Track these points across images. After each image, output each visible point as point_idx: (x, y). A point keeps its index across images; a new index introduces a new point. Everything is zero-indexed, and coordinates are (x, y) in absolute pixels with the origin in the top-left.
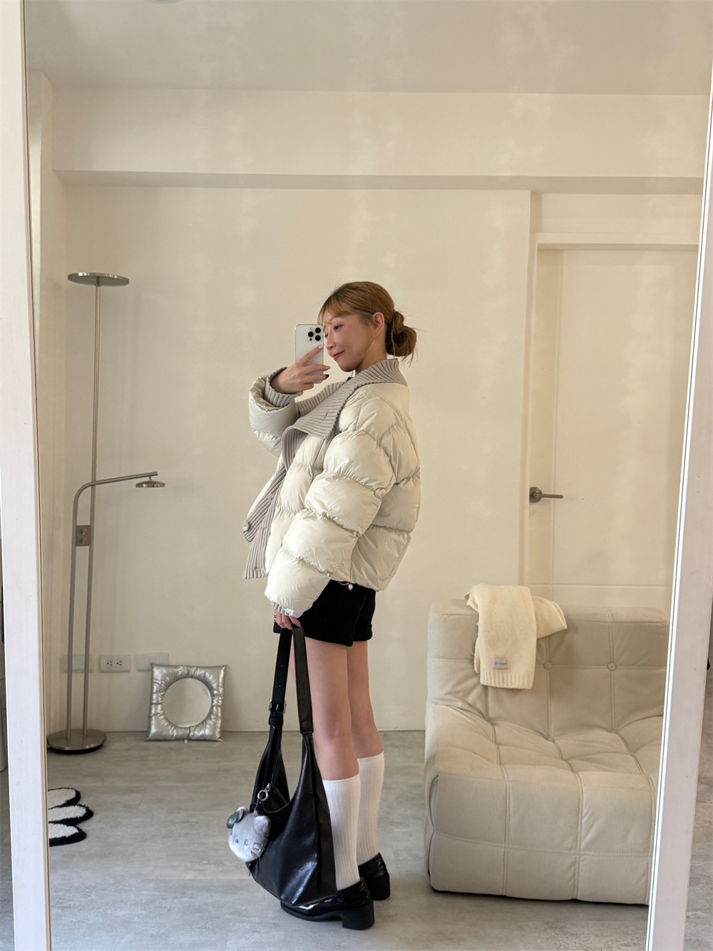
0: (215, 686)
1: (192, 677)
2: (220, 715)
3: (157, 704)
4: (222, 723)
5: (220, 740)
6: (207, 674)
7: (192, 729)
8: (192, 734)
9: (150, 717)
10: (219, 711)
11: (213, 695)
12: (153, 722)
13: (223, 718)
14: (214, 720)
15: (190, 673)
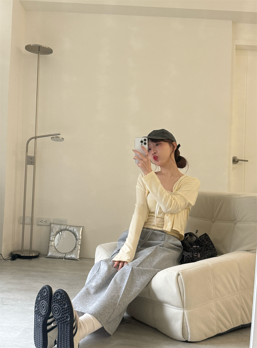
0: (78, 235)
1: (68, 230)
3: (52, 241)
4: (80, 253)
5: (79, 260)
6: (75, 230)
8: (66, 256)
9: (49, 247)
10: (79, 247)
11: (77, 239)
14: (77, 251)
15: (67, 228)
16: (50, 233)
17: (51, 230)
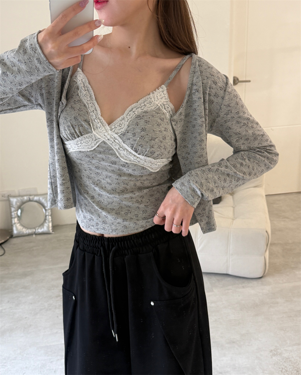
0: (46, 205)
1: (32, 201)
2: (50, 220)
3: (14, 218)
4: (52, 224)
5: (53, 233)
6: (41, 198)
7: (37, 228)
8: (37, 231)
9: (12, 226)
10: (49, 218)
11: (46, 210)
12: (14, 228)
13: (52, 221)
14: (48, 223)
15: (31, 199)
16: (11, 210)
17: (11, 206)
